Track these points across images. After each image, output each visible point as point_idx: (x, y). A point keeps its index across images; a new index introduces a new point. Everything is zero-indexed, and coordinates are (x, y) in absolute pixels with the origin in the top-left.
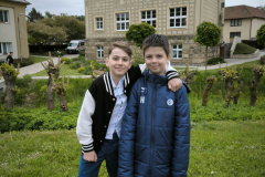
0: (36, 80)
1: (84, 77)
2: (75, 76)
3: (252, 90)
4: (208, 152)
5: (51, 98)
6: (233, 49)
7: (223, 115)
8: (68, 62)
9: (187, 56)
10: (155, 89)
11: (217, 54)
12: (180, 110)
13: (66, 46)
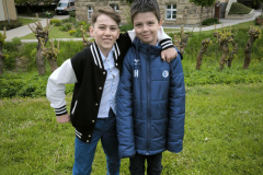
0: (26, 44)
1: (75, 39)
2: (66, 39)
3: (247, 52)
4: (201, 118)
5: (42, 63)
6: (228, 9)
7: (217, 78)
8: (58, 24)
9: (181, 16)
10: (149, 60)
11: (211, 15)
12: (175, 80)
13: (55, 6)
